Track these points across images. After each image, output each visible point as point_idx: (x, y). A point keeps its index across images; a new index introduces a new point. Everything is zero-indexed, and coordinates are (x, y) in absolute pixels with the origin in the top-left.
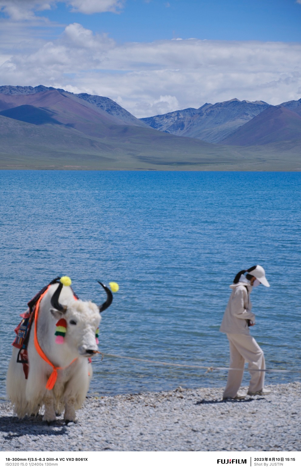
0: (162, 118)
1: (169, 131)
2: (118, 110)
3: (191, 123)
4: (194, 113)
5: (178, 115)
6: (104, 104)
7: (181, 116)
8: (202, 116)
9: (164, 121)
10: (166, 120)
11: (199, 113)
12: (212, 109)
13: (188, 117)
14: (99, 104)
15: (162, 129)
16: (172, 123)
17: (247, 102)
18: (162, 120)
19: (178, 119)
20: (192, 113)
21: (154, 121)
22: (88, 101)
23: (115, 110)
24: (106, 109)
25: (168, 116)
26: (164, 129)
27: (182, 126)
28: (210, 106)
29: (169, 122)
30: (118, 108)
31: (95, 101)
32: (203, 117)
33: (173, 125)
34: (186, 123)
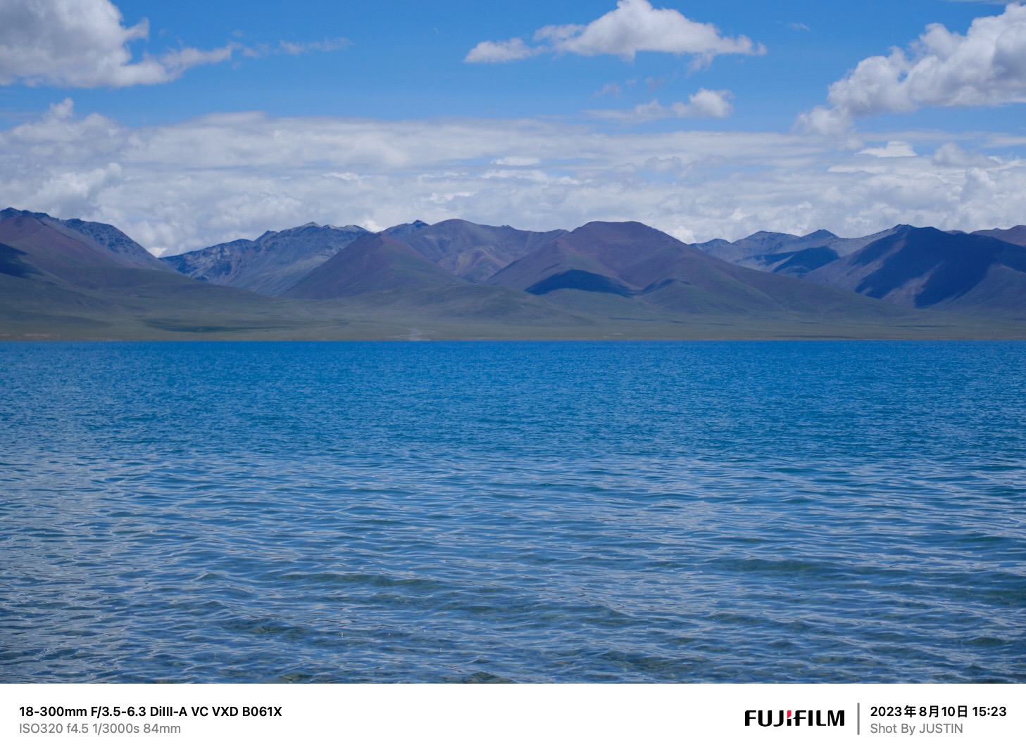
0: (196, 256)
1: (208, 278)
2: (126, 245)
3: (241, 264)
4: (247, 248)
5: (222, 251)
6: (104, 236)
7: (227, 253)
8: (260, 251)
9: (200, 260)
10: (203, 260)
11: (255, 248)
12: (275, 241)
13: (238, 254)
14: (98, 235)
15: (196, 273)
16: (212, 264)
17: (332, 228)
18: (196, 259)
19: (222, 256)
20: (244, 247)
21: (185, 260)
22: (81, 231)
23: (123, 244)
24: (107, 242)
25: (206, 252)
26: (200, 273)
27: (227, 268)
28: (274, 234)
29: (207, 262)
30: (126, 241)
31: (92, 230)
32: (261, 253)
33: (214, 267)
34: (233, 264)
